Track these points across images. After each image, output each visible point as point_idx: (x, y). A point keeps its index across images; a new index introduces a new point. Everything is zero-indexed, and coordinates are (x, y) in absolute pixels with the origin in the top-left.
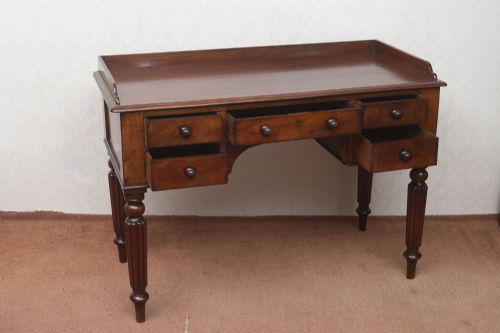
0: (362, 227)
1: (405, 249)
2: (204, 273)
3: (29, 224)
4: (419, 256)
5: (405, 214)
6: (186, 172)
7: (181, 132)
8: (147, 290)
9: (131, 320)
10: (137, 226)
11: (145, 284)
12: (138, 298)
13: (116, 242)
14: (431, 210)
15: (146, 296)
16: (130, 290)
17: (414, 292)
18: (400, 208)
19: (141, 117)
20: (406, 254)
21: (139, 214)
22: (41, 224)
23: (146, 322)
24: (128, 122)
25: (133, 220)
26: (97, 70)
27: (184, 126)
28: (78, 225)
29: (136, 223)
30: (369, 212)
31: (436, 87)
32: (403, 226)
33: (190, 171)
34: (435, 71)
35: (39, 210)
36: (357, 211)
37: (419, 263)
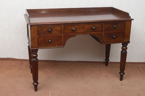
0: (107, 65)
1: (120, 71)
2: (57, 77)
3: (5, 61)
4: (124, 74)
5: (120, 61)
6: (49, 41)
7: (48, 30)
8: (38, 81)
9: (33, 91)
10: (35, 61)
11: (37, 79)
12: (35, 84)
13: (30, 67)
14: (128, 60)
15: (38, 83)
16: (33, 81)
17: (122, 85)
18: (118, 60)
19: (37, 26)
20: (120, 73)
21: (36, 57)
22: (8, 62)
23: (38, 91)
24: (33, 28)
25: (34, 59)
26: (25, 13)
27: (49, 29)
28: (19, 62)
29: (35, 60)
30: (109, 60)
31: (130, 20)
32: (119, 65)
33: (50, 41)
34: (130, 15)
35: (8, 57)
36: (105, 60)
37: (124, 76)
